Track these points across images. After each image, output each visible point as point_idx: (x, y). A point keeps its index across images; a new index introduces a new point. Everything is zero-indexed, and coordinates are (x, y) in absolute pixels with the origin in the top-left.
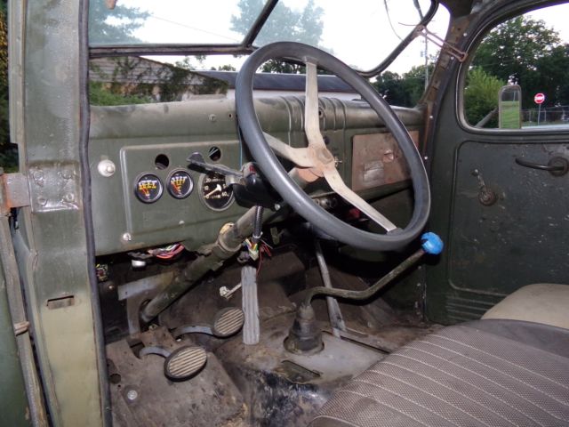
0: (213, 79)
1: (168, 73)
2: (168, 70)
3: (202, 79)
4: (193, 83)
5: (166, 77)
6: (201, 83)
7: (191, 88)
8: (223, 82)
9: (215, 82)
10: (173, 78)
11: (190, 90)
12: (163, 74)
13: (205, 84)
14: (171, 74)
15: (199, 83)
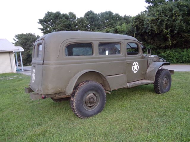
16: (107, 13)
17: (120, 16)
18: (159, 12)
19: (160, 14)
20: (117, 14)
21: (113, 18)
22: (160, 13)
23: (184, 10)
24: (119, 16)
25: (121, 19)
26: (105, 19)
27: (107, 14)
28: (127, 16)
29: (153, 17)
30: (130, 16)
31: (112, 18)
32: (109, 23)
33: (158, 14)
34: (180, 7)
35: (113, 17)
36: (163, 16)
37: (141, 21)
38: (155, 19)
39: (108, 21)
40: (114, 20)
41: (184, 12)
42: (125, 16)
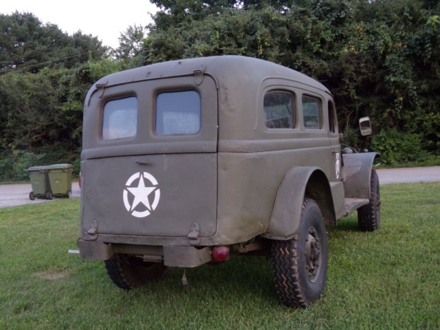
16: (21, 18)
17: (64, 32)
18: (219, 31)
19: (222, 38)
20: (55, 27)
21: (42, 38)
22: (223, 36)
23: (283, 35)
24: (60, 31)
25: (65, 44)
26: (13, 38)
27: (21, 23)
28: (83, 34)
29: (207, 46)
30: (93, 36)
31: (39, 38)
32: (29, 52)
33: (218, 37)
34: (270, 24)
35: (41, 35)
36: (230, 45)
37: (169, 52)
38: (212, 50)
39: (23, 44)
40: (44, 43)
41: (281, 38)
42: (78, 35)
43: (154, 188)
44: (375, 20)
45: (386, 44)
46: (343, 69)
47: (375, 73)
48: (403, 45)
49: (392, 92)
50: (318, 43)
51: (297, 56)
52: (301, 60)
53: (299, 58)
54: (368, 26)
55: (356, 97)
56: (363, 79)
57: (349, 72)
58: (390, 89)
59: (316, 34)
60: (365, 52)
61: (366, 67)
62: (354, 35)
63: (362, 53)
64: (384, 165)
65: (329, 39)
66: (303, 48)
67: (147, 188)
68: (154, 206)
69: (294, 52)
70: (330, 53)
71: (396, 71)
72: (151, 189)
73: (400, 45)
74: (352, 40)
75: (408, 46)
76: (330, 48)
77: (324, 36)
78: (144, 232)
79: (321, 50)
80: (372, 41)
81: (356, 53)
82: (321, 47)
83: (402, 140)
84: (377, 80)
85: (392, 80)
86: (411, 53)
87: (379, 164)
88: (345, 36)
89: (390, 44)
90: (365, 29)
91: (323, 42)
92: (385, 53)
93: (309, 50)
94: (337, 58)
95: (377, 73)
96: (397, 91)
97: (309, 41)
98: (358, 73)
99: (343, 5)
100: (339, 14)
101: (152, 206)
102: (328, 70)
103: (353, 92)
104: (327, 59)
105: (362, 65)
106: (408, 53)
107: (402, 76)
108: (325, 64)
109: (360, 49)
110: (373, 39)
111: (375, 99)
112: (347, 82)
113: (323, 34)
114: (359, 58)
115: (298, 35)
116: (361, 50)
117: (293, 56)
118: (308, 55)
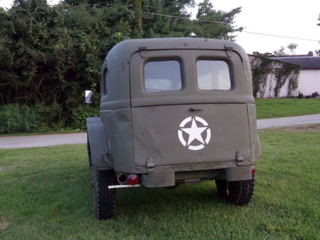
0: (289, 64)
1: (258, 62)
2: (259, 59)
3: (282, 64)
4: (275, 67)
5: (257, 64)
6: (281, 67)
7: (274, 70)
8: (296, 65)
9: (291, 66)
10: (262, 65)
11: (273, 72)
12: (255, 63)
13: (283, 68)
14: (260, 62)
15: (279, 67)
43: (206, 128)
44: (76, 28)
45: (87, 46)
46: (56, 60)
47: (77, 65)
48: (97, 48)
49: (89, 79)
50: (37, 38)
51: (21, 45)
52: (23, 49)
53: (21, 47)
54: (71, 32)
55: (64, 81)
56: (69, 69)
57: (61, 62)
58: (88, 78)
59: (36, 31)
60: (71, 50)
61: (72, 60)
62: (62, 36)
63: (69, 50)
64: (82, 130)
65: (46, 36)
66: (24, 39)
67: (200, 128)
68: (207, 141)
69: (17, 42)
70: (46, 47)
71: (93, 65)
72: (203, 129)
73: (95, 48)
74: (61, 39)
75: (100, 49)
76: (46, 43)
77: (42, 34)
78: (200, 160)
79: (39, 44)
80: (76, 42)
81: (65, 49)
82: (39, 41)
83: (94, 113)
84: (78, 70)
85: (91, 71)
86: (103, 54)
87: (78, 129)
88: (55, 36)
89: (90, 46)
90: (69, 34)
91: (41, 38)
92: (87, 52)
93: (29, 42)
94: (51, 51)
95: (79, 65)
96: (92, 79)
97: (31, 35)
98: (66, 64)
99: (56, 13)
100: (52, 19)
101: (206, 141)
102: (45, 59)
103: (61, 77)
104: (44, 51)
105: (70, 58)
106: (100, 54)
107: (97, 69)
108: (43, 54)
109: (67, 46)
110: (77, 41)
111: (76, 83)
112: (58, 69)
113: (41, 32)
114: (67, 53)
115: (21, 30)
116: (68, 48)
117: (17, 44)
118: (29, 46)
